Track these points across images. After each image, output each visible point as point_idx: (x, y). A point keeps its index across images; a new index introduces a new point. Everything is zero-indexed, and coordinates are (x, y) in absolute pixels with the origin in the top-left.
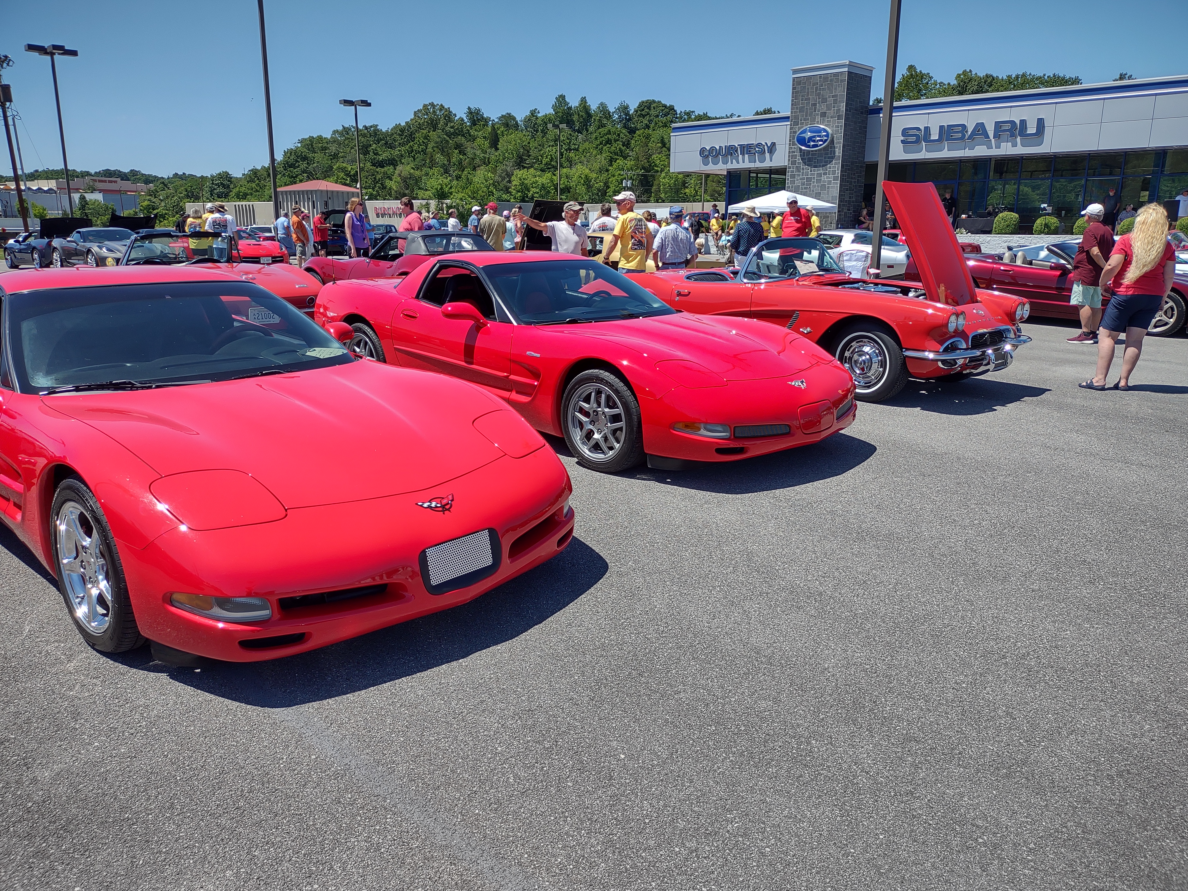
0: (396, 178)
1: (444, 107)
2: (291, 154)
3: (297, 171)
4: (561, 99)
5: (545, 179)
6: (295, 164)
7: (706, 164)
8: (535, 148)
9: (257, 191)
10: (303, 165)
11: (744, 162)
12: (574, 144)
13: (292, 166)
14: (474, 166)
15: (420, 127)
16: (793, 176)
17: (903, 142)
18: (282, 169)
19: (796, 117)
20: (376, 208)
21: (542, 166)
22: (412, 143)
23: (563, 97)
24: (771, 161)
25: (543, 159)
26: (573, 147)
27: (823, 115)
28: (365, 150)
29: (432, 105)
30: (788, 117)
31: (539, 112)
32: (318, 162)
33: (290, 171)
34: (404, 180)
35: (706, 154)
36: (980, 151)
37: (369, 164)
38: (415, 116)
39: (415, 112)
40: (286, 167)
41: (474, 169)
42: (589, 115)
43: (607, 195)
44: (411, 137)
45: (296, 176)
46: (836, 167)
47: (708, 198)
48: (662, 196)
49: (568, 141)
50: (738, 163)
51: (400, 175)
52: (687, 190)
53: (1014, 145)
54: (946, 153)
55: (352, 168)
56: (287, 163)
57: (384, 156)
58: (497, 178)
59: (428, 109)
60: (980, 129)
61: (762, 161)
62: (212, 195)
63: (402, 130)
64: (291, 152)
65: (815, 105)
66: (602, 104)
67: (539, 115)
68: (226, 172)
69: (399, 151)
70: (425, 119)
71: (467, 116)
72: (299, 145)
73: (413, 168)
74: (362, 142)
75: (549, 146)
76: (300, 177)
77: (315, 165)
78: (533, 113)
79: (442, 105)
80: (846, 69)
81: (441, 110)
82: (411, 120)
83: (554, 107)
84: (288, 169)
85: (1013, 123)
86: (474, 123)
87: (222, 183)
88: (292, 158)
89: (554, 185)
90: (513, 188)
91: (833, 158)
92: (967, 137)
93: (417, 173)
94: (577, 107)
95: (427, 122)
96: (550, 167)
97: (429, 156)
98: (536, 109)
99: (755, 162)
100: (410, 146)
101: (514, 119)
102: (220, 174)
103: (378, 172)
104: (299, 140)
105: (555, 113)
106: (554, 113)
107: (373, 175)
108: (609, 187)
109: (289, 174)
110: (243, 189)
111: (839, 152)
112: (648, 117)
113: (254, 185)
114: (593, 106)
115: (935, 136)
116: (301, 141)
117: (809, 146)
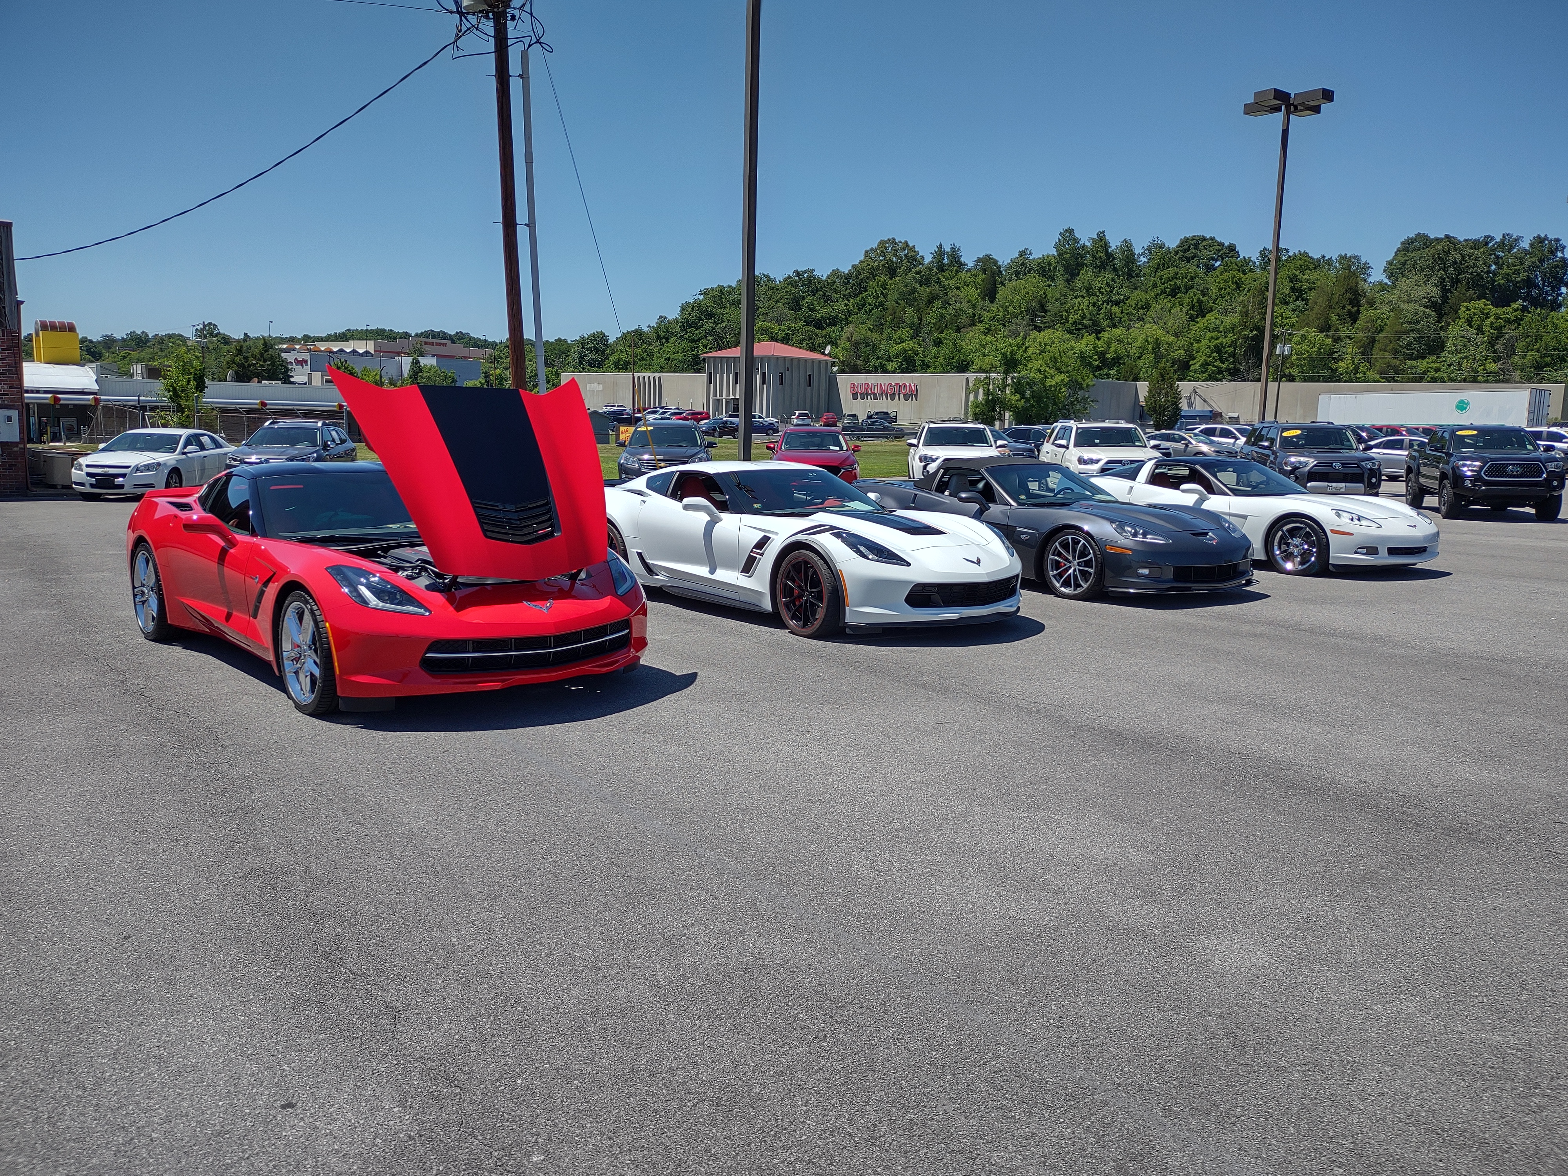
0: (843, 343)
1: (908, 246)
2: (692, 309)
3: (700, 333)
4: (1068, 235)
5: (1085, 343)
6: (697, 323)
8: (1056, 300)
9: (643, 359)
10: (709, 325)
12: (1118, 294)
13: (694, 325)
14: (958, 326)
15: (873, 274)
18: (678, 329)
20: (854, 385)
21: (1068, 325)
22: (864, 295)
23: (1070, 231)
25: (1069, 315)
26: (1115, 298)
28: (796, 304)
29: (893, 241)
31: (1031, 254)
32: (728, 321)
33: (691, 332)
34: (856, 345)
37: (801, 324)
39: (866, 252)
40: (684, 326)
41: (958, 330)
42: (1109, 255)
43: (1191, 369)
44: (861, 288)
45: (699, 340)
47: (1377, 376)
48: (1295, 372)
49: (1108, 289)
51: (849, 339)
52: (1341, 364)
55: (780, 330)
56: (687, 322)
57: (822, 312)
59: (885, 248)
62: (581, 363)
63: (848, 277)
64: (693, 307)
66: (1125, 241)
68: (602, 333)
69: (846, 305)
70: (881, 261)
72: (701, 297)
73: (869, 329)
74: (793, 294)
75: (1076, 297)
76: (704, 341)
77: (724, 324)
79: (906, 242)
82: (861, 262)
84: (689, 330)
86: (941, 268)
87: (595, 348)
88: (694, 314)
89: (1097, 353)
93: (875, 336)
95: (883, 265)
96: (1080, 327)
97: (890, 311)
98: (1027, 249)
100: (863, 297)
102: (593, 335)
103: (817, 335)
104: (701, 291)
105: (1059, 255)
107: (810, 339)
108: (1194, 359)
109: (689, 337)
110: (624, 356)
112: (1195, 260)
113: (639, 351)
114: (1114, 244)
116: (705, 293)
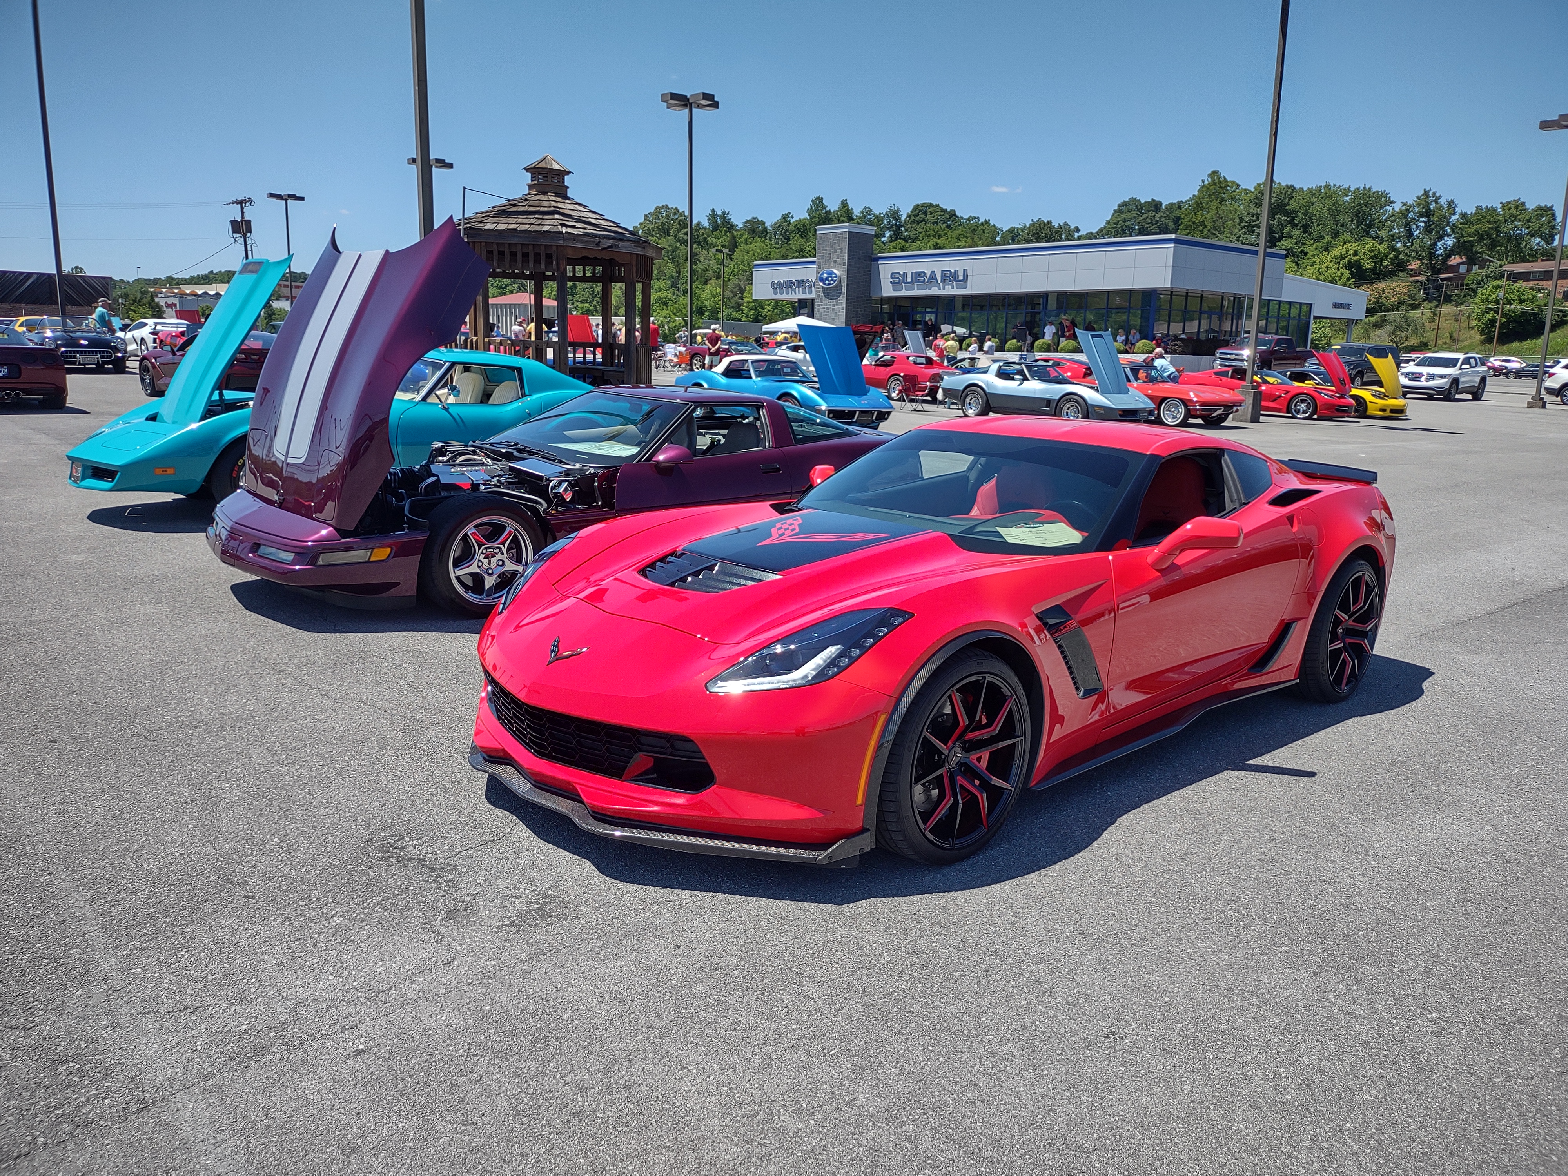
7: (776, 294)
16: (819, 306)
17: (891, 282)
19: (820, 263)
27: (835, 262)
30: (815, 262)
35: (777, 286)
36: (934, 291)
38: (645, 219)
46: (843, 299)
54: (916, 292)
58: (728, 294)
60: (933, 276)
61: (810, 293)
65: (830, 254)
67: (792, 221)
71: (709, 220)
78: (786, 218)
80: (847, 230)
81: (675, 214)
83: (810, 211)
85: (950, 272)
90: (745, 305)
91: (841, 293)
92: (926, 280)
94: (838, 211)
101: (763, 223)
106: (809, 218)
111: (844, 289)
115: (909, 280)
117: (825, 284)
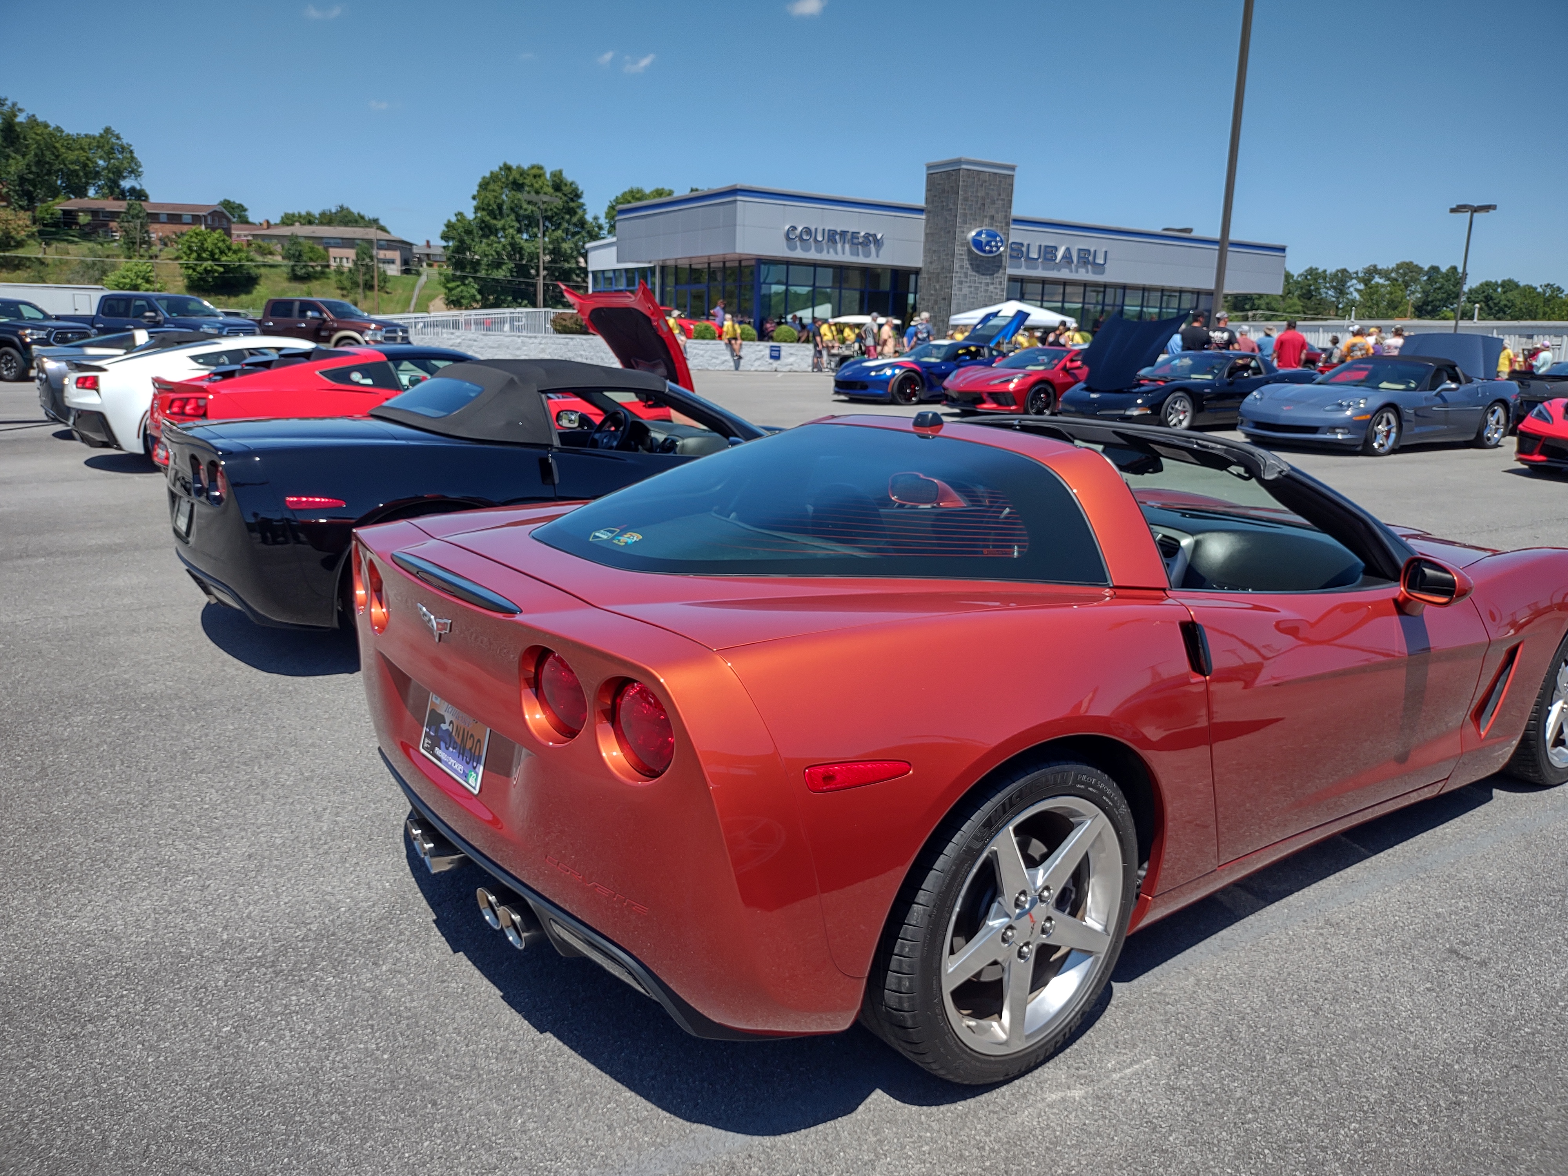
7: (793, 248)
11: (844, 253)
16: (961, 283)
19: (965, 215)
24: (877, 256)
35: (795, 236)
36: (1064, 274)
46: (1003, 278)
50: (836, 253)
53: (1087, 272)
54: (1039, 273)
61: (867, 255)
65: (984, 205)
80: (1012, 173)
85: (1089, 251)
99: (858, 255)
111: (1005, 261)
